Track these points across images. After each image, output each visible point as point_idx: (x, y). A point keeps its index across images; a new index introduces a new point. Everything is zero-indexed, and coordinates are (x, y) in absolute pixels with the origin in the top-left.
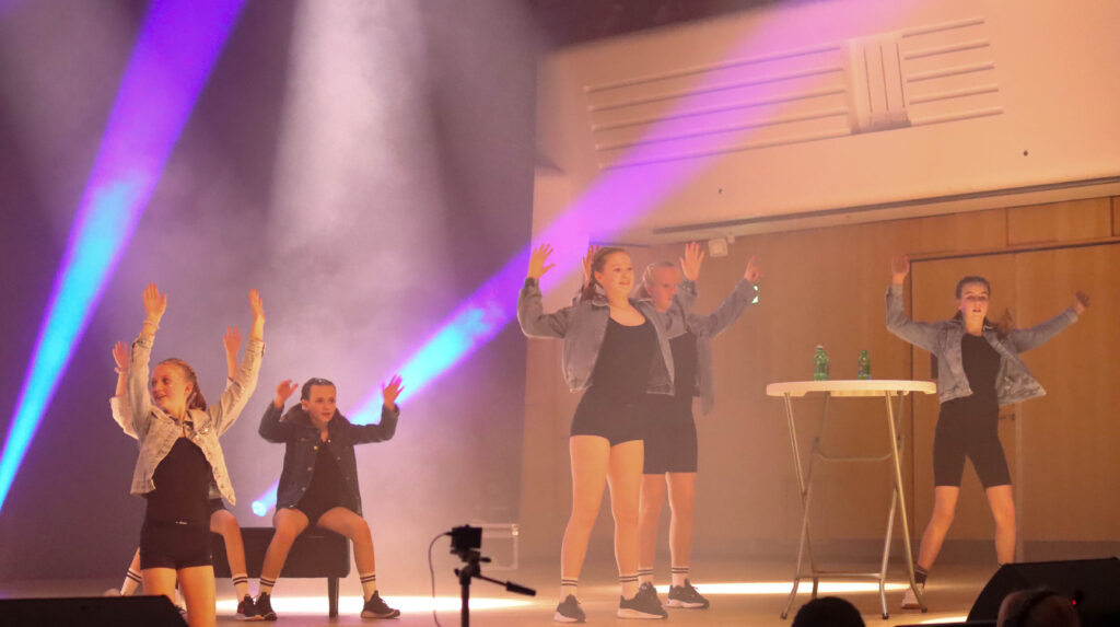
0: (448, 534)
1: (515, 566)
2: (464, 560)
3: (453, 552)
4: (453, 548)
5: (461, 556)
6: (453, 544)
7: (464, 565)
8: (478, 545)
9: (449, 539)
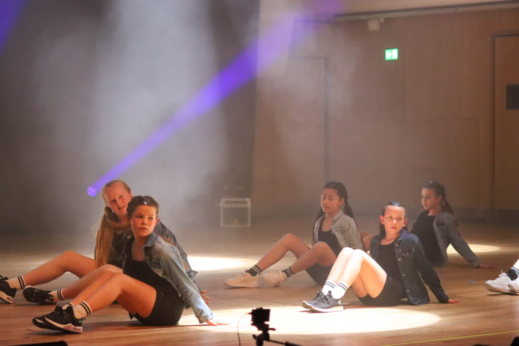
0: (250, 314)
1: (249, 225)
2: (259, 329)
3: (252, 324)
4: (252, 322)
5: (257, 327)
6: (253, 320)
7: (260, 332)
8: (268, 320)
9: (250, 317)
